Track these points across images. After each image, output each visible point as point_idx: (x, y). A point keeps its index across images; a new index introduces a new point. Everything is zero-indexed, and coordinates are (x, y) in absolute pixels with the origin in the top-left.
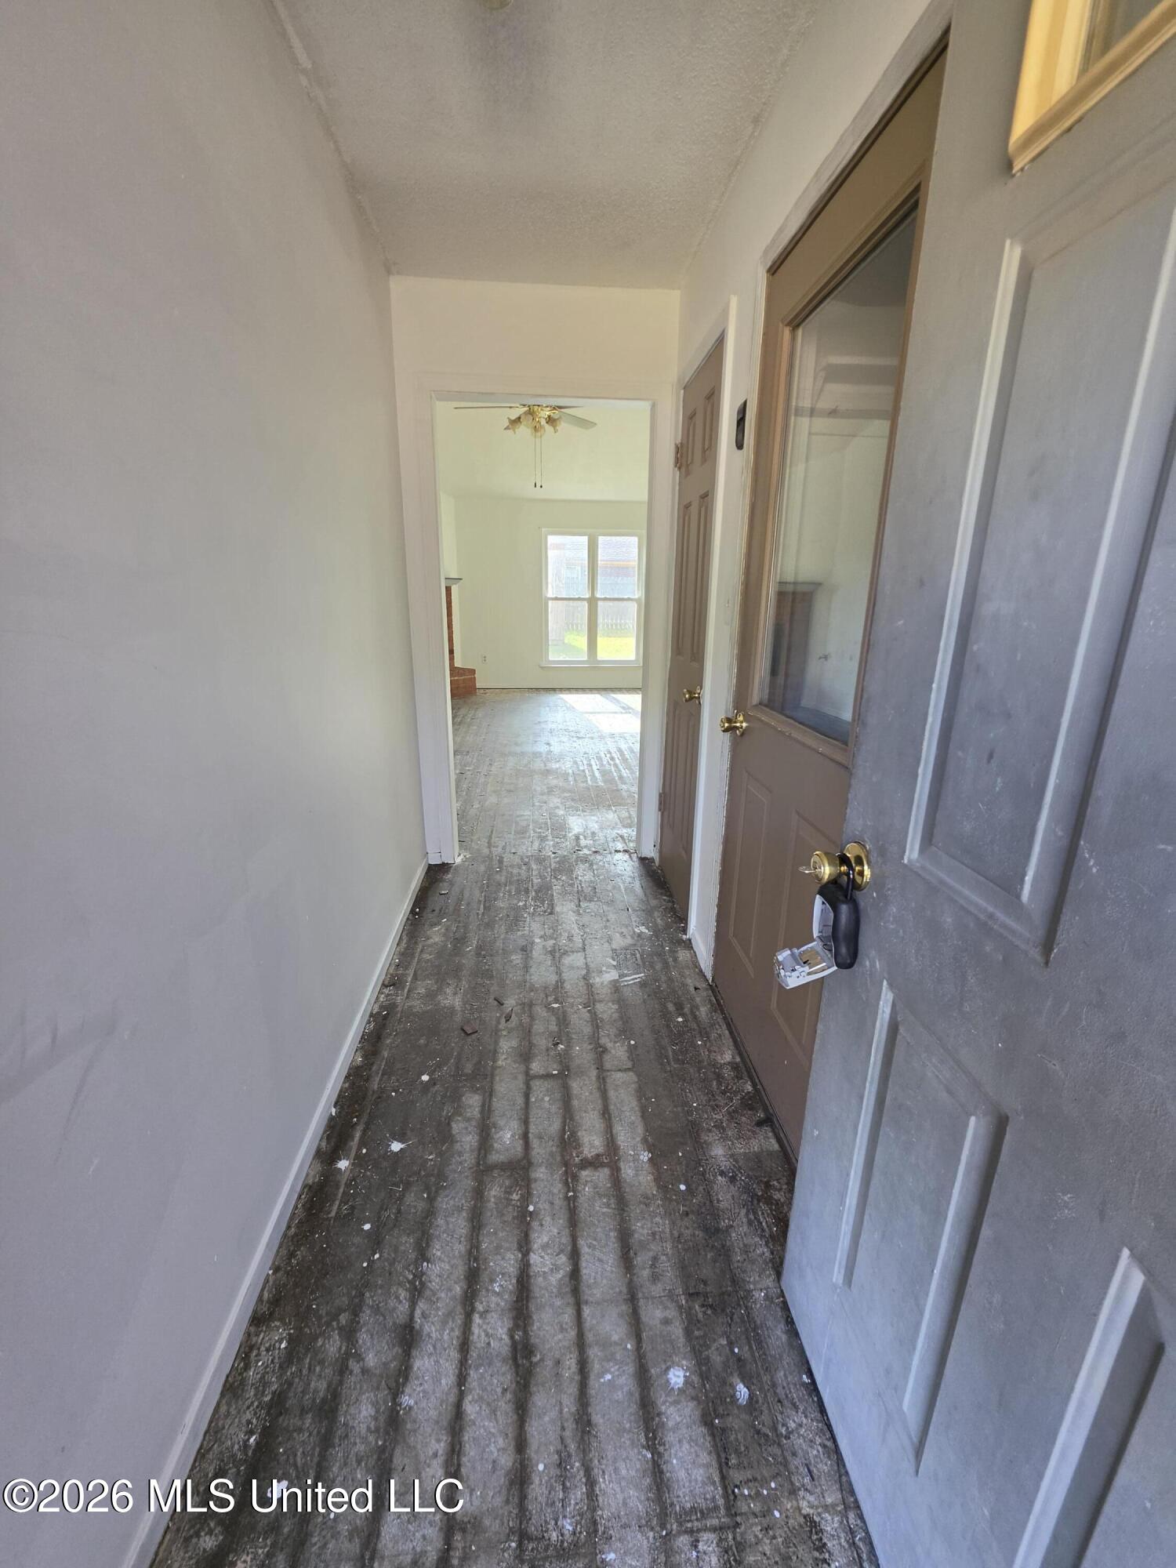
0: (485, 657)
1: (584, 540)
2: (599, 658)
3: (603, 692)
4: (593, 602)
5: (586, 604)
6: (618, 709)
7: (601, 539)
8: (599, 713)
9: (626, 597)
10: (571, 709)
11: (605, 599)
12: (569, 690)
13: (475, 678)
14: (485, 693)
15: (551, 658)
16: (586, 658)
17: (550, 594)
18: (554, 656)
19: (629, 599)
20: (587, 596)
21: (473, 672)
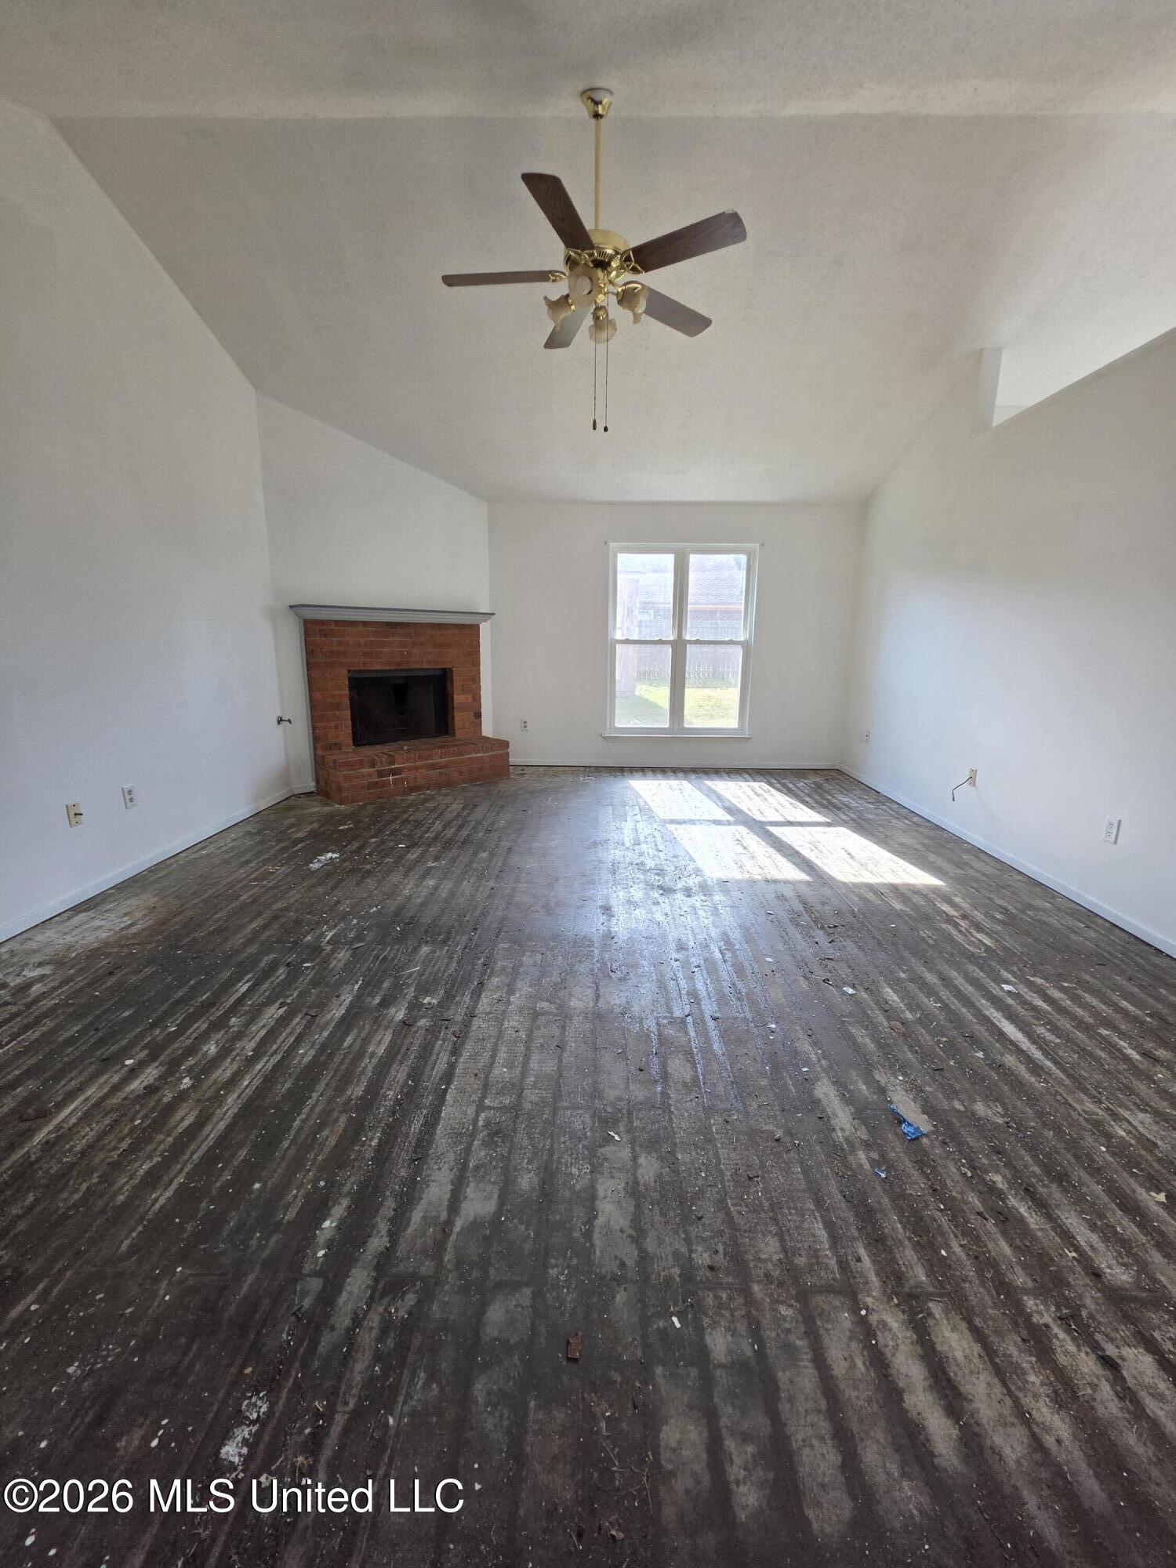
0: (525, 722)
1: (668, 560)
2: (686, 725)
3: (693, 776)
4: (679, 647)
5: (669, 649)
6: (722, 815)
7: (694, 559)
8: (692, 822)
9: (727, 639)
10: (647, 812)
11: (697, 642)
12: (643, 770)
13: (508, 754)
14: (522, 775)
15: (617, 725)
16: (667, 725)
17: (619, 636)
18: (625, 720)
19: (731, 642)
20: (672, 639)
21: (505, 744)
